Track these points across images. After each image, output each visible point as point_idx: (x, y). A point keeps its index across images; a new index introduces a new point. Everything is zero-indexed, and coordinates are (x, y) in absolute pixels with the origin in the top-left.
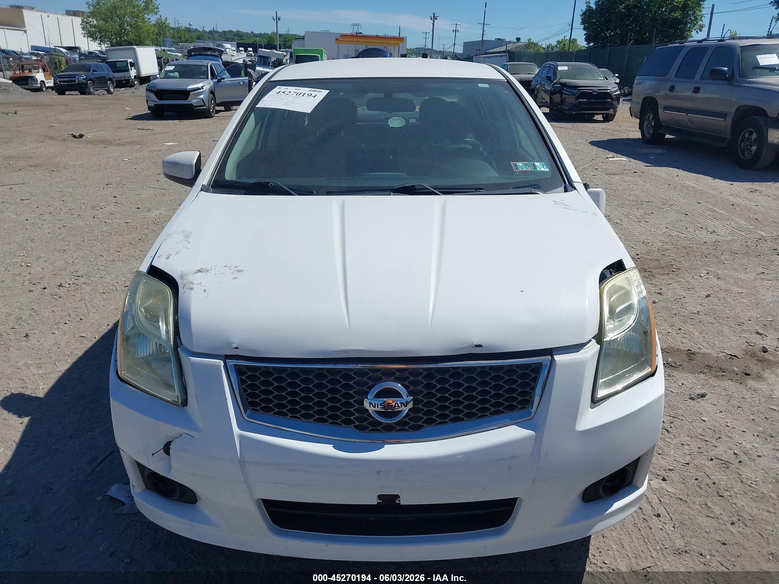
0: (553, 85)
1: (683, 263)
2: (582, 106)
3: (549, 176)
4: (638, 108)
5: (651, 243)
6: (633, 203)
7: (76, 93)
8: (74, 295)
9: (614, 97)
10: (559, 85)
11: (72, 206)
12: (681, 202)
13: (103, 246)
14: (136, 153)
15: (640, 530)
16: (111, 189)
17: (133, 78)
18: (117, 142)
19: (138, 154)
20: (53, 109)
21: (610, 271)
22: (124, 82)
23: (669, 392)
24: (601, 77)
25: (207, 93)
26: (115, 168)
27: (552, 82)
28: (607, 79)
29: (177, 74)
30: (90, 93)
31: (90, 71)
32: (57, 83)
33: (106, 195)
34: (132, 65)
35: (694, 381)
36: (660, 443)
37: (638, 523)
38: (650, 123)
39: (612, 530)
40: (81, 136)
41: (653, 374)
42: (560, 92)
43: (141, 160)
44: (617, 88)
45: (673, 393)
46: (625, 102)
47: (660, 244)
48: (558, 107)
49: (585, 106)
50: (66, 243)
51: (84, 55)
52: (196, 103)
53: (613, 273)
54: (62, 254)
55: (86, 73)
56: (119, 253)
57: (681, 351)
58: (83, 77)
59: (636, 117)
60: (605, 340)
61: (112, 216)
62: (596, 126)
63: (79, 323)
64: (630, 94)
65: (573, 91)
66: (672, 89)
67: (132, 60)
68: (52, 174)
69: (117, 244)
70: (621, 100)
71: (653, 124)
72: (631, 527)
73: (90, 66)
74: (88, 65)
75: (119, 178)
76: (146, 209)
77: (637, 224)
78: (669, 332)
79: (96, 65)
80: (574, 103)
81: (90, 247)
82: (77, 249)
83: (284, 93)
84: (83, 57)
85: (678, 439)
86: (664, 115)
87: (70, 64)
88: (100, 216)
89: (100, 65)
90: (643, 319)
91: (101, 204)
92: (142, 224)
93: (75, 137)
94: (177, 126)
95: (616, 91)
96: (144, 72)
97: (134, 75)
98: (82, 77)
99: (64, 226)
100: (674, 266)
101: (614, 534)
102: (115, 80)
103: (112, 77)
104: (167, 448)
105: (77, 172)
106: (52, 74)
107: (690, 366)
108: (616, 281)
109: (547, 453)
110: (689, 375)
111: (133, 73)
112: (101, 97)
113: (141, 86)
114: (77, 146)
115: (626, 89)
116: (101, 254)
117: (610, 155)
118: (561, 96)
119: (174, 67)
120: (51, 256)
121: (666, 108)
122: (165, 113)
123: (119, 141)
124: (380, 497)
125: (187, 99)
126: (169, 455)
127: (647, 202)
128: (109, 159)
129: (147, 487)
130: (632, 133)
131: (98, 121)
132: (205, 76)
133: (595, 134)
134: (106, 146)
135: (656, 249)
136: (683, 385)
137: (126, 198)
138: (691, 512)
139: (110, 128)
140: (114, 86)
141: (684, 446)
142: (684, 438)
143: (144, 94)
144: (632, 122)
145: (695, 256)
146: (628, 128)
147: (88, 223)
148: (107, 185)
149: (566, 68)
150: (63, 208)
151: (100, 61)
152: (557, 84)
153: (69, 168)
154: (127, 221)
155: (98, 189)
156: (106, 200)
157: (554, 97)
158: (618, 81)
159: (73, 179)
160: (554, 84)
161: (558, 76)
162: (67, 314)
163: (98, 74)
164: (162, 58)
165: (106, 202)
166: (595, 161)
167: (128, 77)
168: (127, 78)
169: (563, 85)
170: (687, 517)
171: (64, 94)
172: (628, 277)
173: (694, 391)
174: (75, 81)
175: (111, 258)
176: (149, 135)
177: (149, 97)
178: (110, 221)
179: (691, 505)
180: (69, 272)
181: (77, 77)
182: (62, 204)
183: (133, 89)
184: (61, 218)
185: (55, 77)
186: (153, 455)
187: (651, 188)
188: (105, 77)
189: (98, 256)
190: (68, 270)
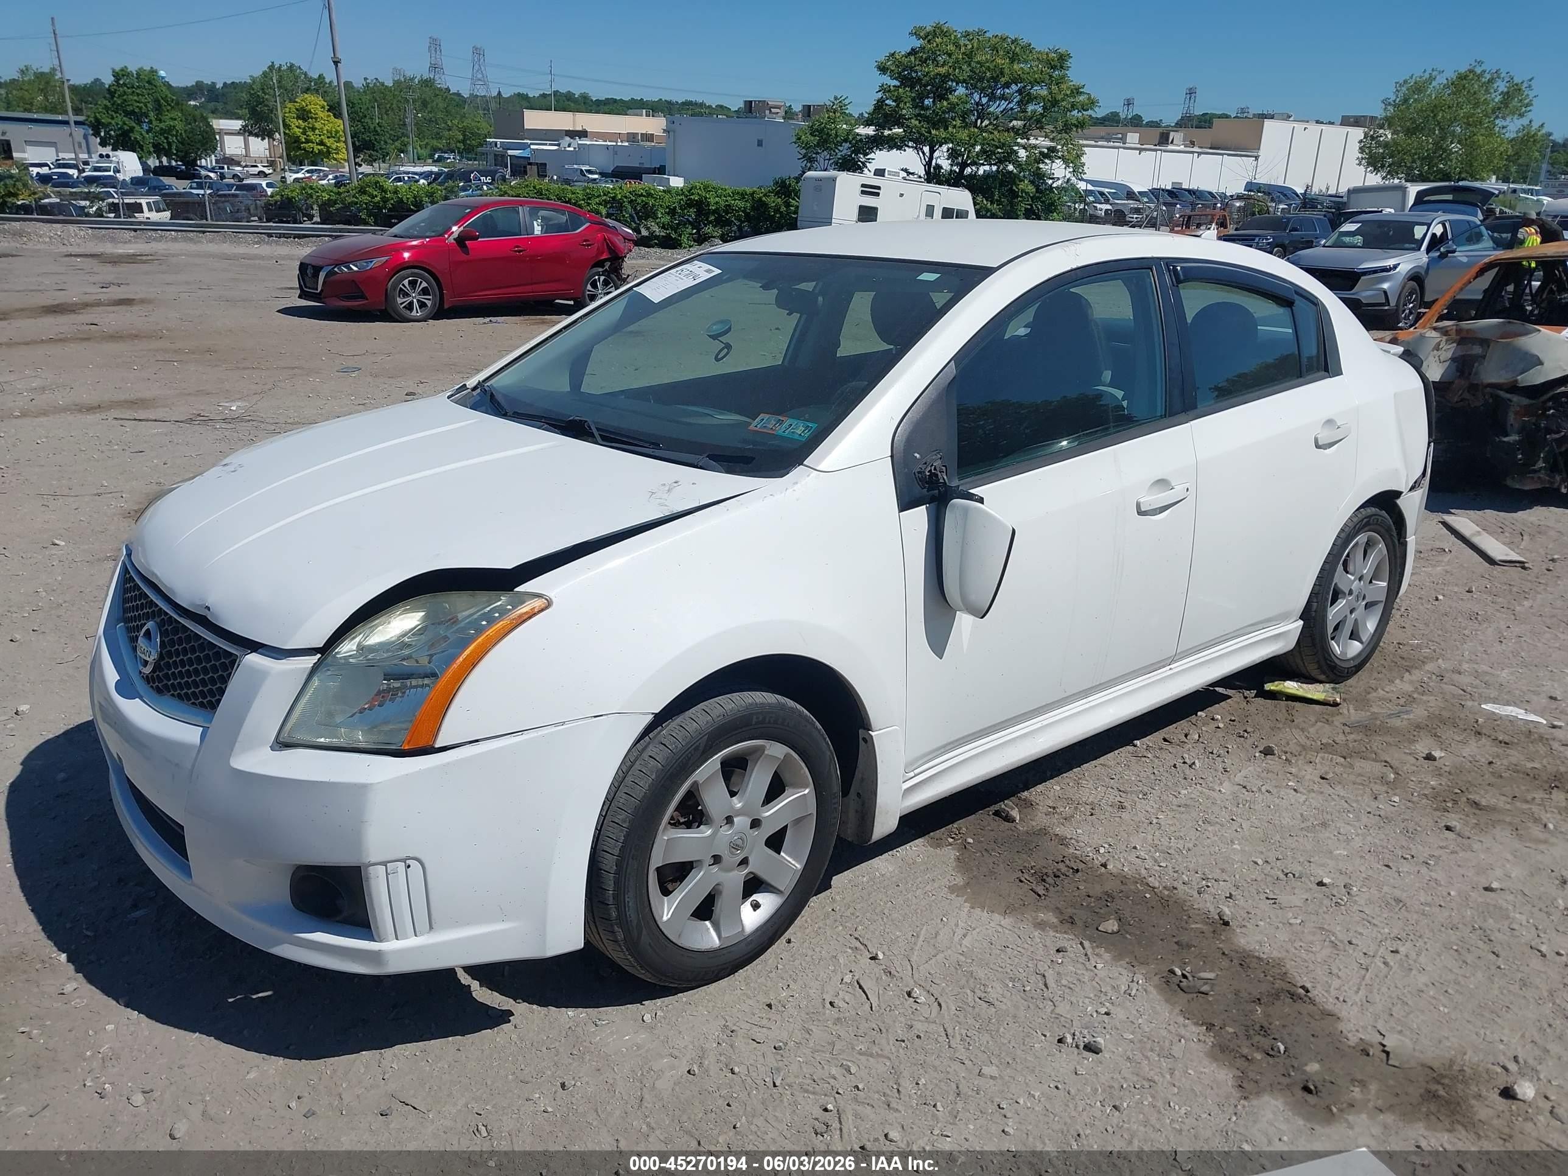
25: (1403, 279)
29: (1357, 239)
31: (1285, 230)
52: (1371, 296)
55: (1278, 233)
58: (1267, 239)
73: (1289, 220)
119: (1360, 224)
125: (1352, 288)
132: (1412, 247)
163: (1300, 234)
181: (1257, 240)
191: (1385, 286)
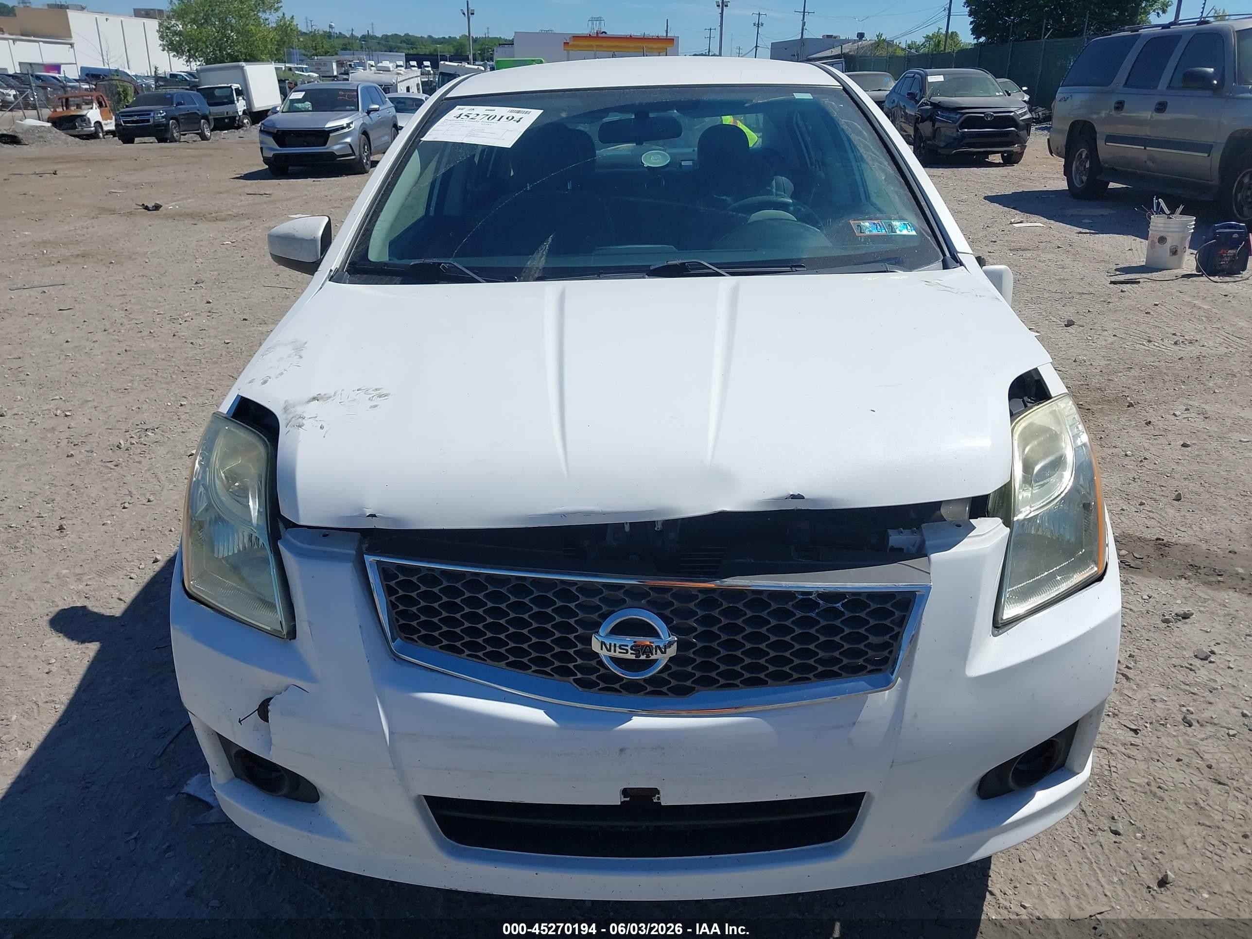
0: (919, 107)
1: (1144, 393)
2: (968, 140)
3: (916, 244)
4: (1061, 140)
5: (1089, 360)
6: (1057, 296)
7: (151, 141)
8: (140, 462)
9: (1021, 123)
10: (929, 107)
11: (140, 319)
12: (1138, 293)
13: (187, 381)
14: (244, 232)
15: (1083, 848)
16: (202, 291)
17: (240, 113)
18: (214, 215)
19: (246, 233)
20: (113, 166)
21: (1023, 401)
22: (226, 120)
23: (1127, 610)
24: (999, 92)
25: (357, 134)
26: (210, 257)
27: (917, 102)
28: (1009, 95)
29: (308, 105)
30: (173, 140)
31: (172, 104)
32: (121, 125)
33: (193, 300)
34: (239, 93)
35: (1170, 591)
36: (1114, 698)
37: (1080, 836)
38: (1082, 164)
39: (1035, 849)
40: (157, 207)
41: (1100, 578)
42: (932, 119)
43: (250, 243)
44: (1026, 109)
45: (1134, 612)
46: (1041, 132)
47: (1103, 363)
48: (928, 142)
49: (974, 140)
50: (129, 378)
51: (164, 79)
52: (338, 150)
53: (1029, 405)
54: (121, 395)
55: (167, 107)
56: (212, 393)
57: (1145, 540)
58: (161, 113)
59: (1059, 155)
60: (1015, 519)
61: (202, 333)
62: (992, 172)
63: (145, 507)
64: (1048, 118)
65: (952, 115)
66: (1120, 106)
67: (238, 85)
68: (109, 267)
69: (209, 377)
70: (1033, 129)
71: (1088, 166)
72: (1068, 843)
73: (172, 95)
74: (169, 94)
75: (216, 273)
76: (257, 321)
77: (1063, 331)
78: (1123, 510)
79: (182, 95)
80: (955, 135)
81: (167, 383)
82: (145, 388)
83: (468, 116)
84: (161, 83)
85: (1145, 691)
86: (1106, 150)
87: (141, 94)
88: (183, 334)
89: (189, 95)
90: (1081, 482)
91: (186, 315)
92: (251, 344)
93: (147, 208)
94: (310, 188)
95: (1025, 113)
96: (259, 105)
97: (242, 109)
98: (159, 114)
99: (126, 351)
100: (1128, 399)
101: (1038, 856)
102: (212, 117)
103: (208, 113)
104: (263, 711)
105: (149, 263)
106: (113, 110)
107: (1161, 567)
108: (1035, 418)
109: (915, 716)
110: (1159, 580)
111: (241, 105)
112: (190, 145)
113: (253, 126)
114: (150, 223)
115: (1041, 112)
116: (184, 394)
117: (1017, 218)
118: (933, 126)
119: (304, 93)
120: (104, 399)
121: (1110, 138)
122: (290, 168)
123: (216, 214)
124: (625, 792)
125: (325, 144)
126: (268, 721)
127: (1079, 293)
128: (201, 243)
129: (236, 776)
130: (1052, 182)
131: (184, 182)
132: (353, 107)
133: (990, 185)
134: (196, 222)
135: (1096, 371)
136: (1150, 597)
137: (226, 304)
138: (1172, 816)
139: (202, 194)
140: (212, 127)
141: (1155, 703)
142: (1156, 690)
143: (258, 140)
144: (1052, 164)
145: (1164, 382)
146: (1045, 175)
147: (164, 345)
148: (197, 283)
149: (941, 78)
150: (125, 321)
151: (188, 87)
152: (927, 104)
153: (136, 259)
154: (227, 341)
155: (182, 290)
156: (194, 308)
157: (920, 126)
158: (1027, 98)
159: (143, 276)
160: (922, 105)
161: (928, 92)
162: (128, 493)
163: (186, 108)
164: (287, 82)
165: (194, 310)
166: (991, 229)
167: (233, 113)
168: (231, 114)
169: (936, 106)
170: (1163, 826)
171: (133, 143)
172: (1055, 411)
173: (1169, 608)
174: (148, 121)
175: (200, 401)
176: (265, 203)
177: (265, 144)
178: (200, 342)
179: (1171, 804)
180: (133, 424)
181: (152, 114)
182: (123, 316)
183: (241, 132)
184: (121, 339)
185: (116, 115)
186: (240, 722)
187: (1087, 271)
188: (196, 113)
189: (178, 398)
190: (131, 421)
191: (348, 140)
